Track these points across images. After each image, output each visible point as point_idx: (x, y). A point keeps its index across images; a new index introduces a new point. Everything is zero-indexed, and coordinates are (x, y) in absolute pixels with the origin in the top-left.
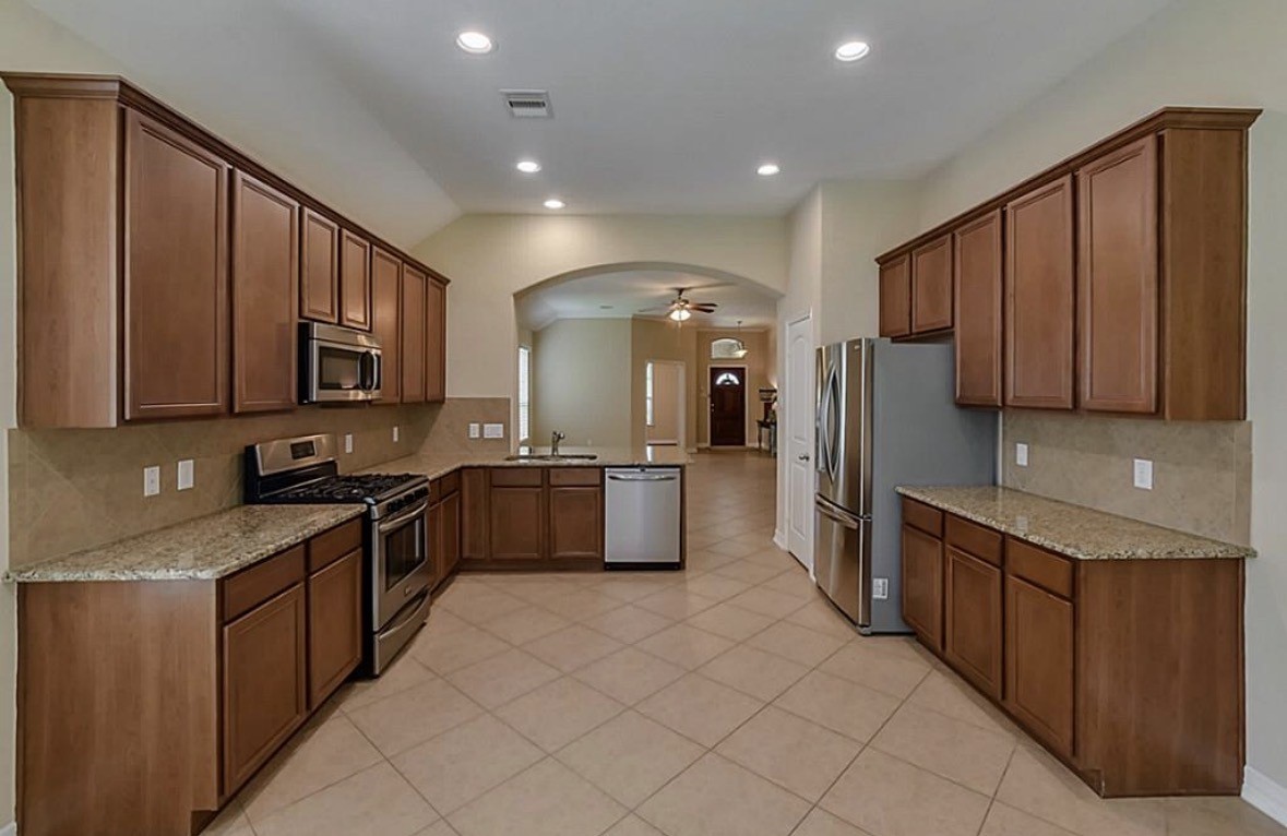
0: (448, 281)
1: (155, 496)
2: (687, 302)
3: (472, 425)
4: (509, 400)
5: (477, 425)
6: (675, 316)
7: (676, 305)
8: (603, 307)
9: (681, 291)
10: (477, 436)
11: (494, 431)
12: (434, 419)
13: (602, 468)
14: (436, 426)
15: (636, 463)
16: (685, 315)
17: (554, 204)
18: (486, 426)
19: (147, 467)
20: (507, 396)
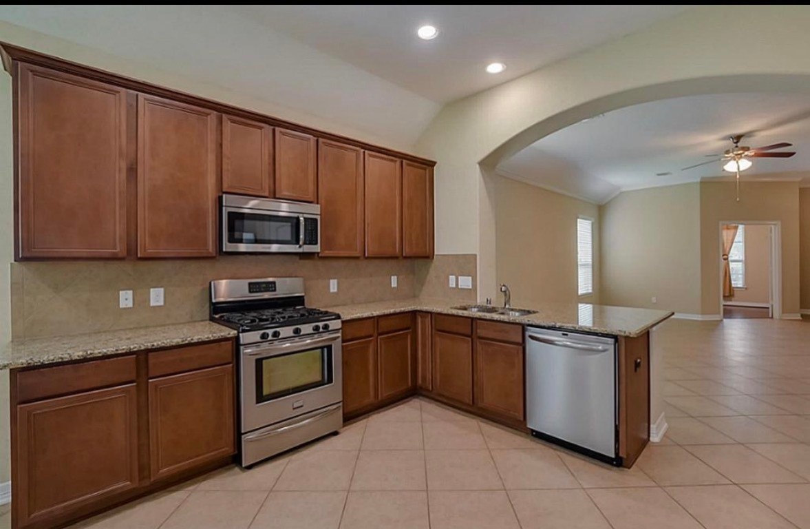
0: (435, 163)
1: (128, 308)
2: (748, 149)
3: (451, 277)
4: (476, 255)
5: (454, 277)
6: (731, 167)
7: (731, 155)
8: (659, 175)
9: (738, 138)
10: (454, 286)
11: (465, 282)
12: (428, 272)
13: (524, 327)
14: (428, 277)
15: (558, 325)
16: (745, 164)
17: (495, 68)
18: (459, 277)
19: (122, 290)
20: (474, 253)
